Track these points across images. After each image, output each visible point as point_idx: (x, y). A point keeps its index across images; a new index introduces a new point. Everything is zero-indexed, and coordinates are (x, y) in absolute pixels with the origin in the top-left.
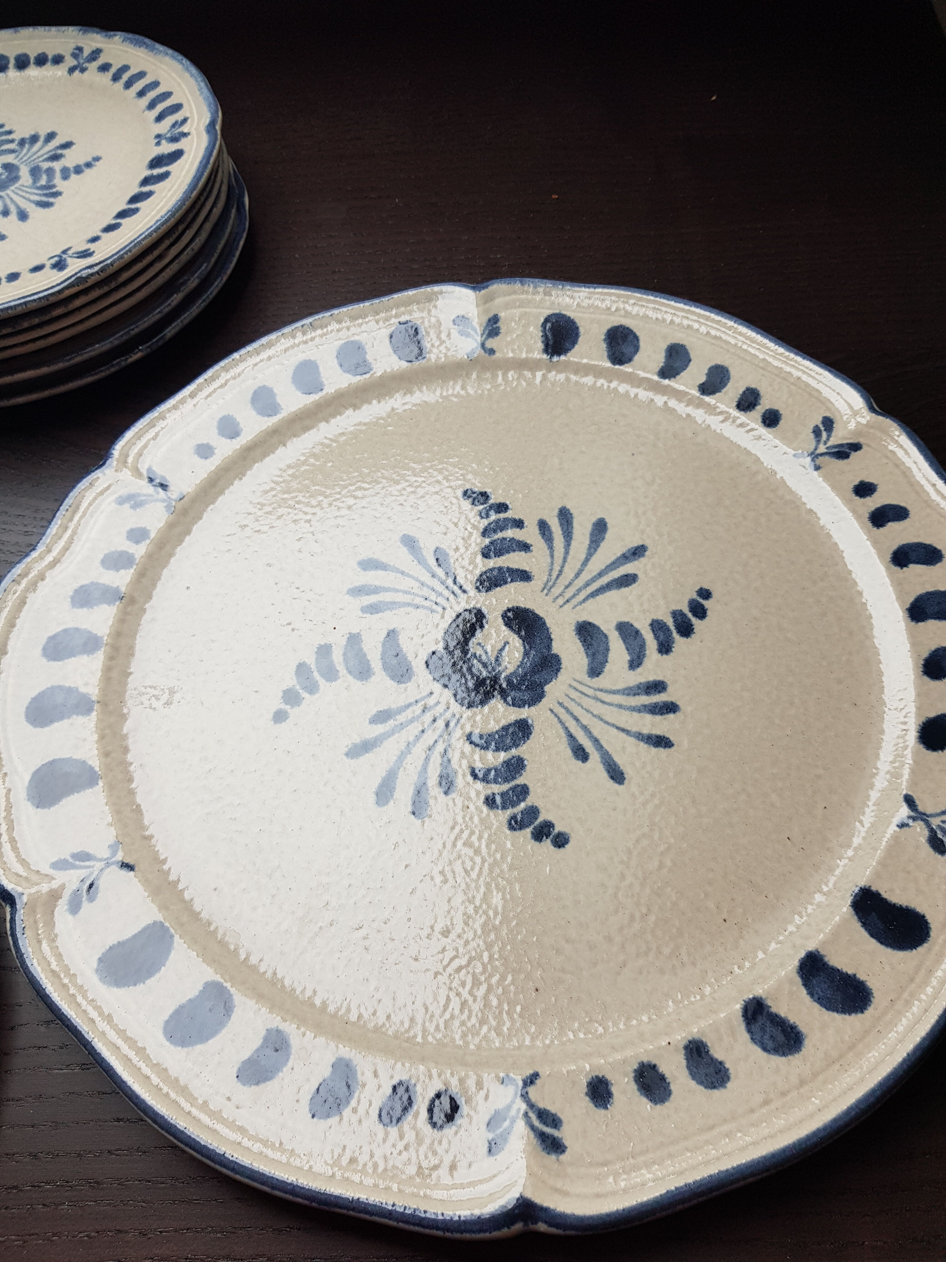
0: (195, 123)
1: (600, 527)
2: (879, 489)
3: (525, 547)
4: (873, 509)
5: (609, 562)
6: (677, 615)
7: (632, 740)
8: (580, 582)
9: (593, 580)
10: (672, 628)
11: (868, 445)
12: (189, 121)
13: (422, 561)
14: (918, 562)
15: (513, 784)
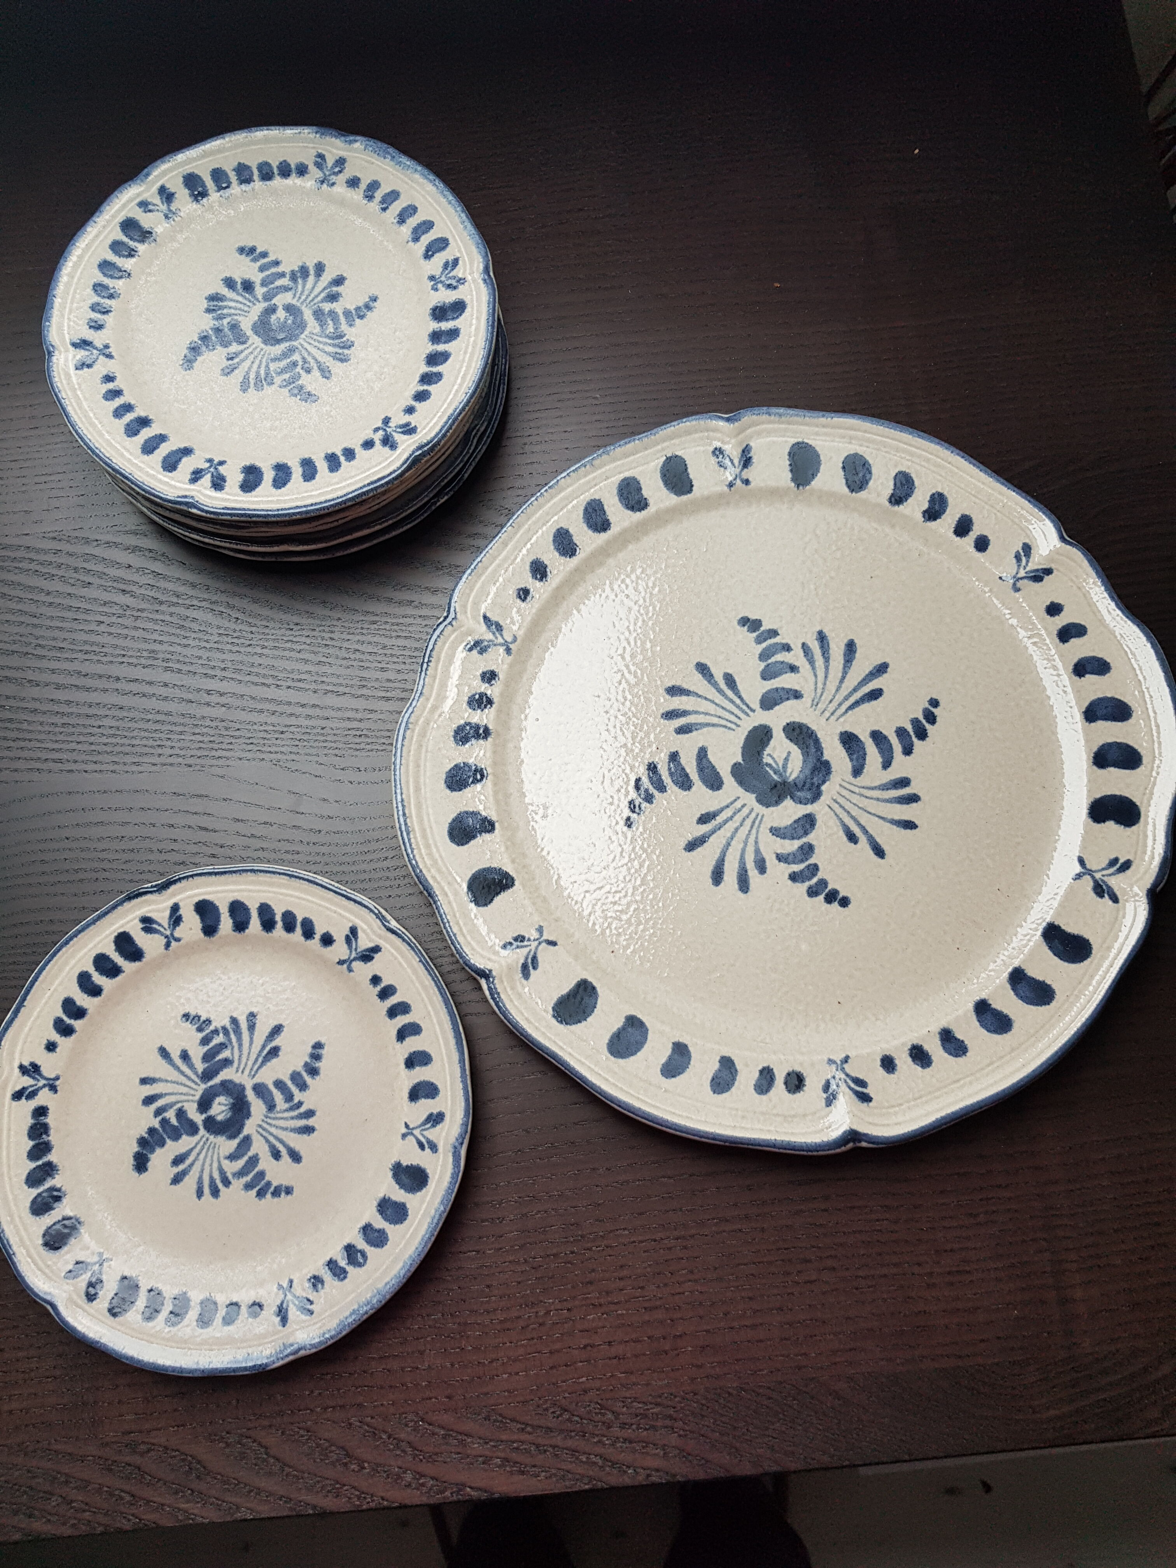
0: (468, 267)
1: (851, 648)
2: (1065, 609)
3: (793, 669)
4: (1060, 627)
5: (860, 679)
6: (915, 722)
7: (888, 825)
8: (839, 697)
9: (850, 694)
10: (912, 733)
11: (1058, 570)
12: (460, 262)
13: (715, 685)
14: (1092, 673)
15: (807, 863)
